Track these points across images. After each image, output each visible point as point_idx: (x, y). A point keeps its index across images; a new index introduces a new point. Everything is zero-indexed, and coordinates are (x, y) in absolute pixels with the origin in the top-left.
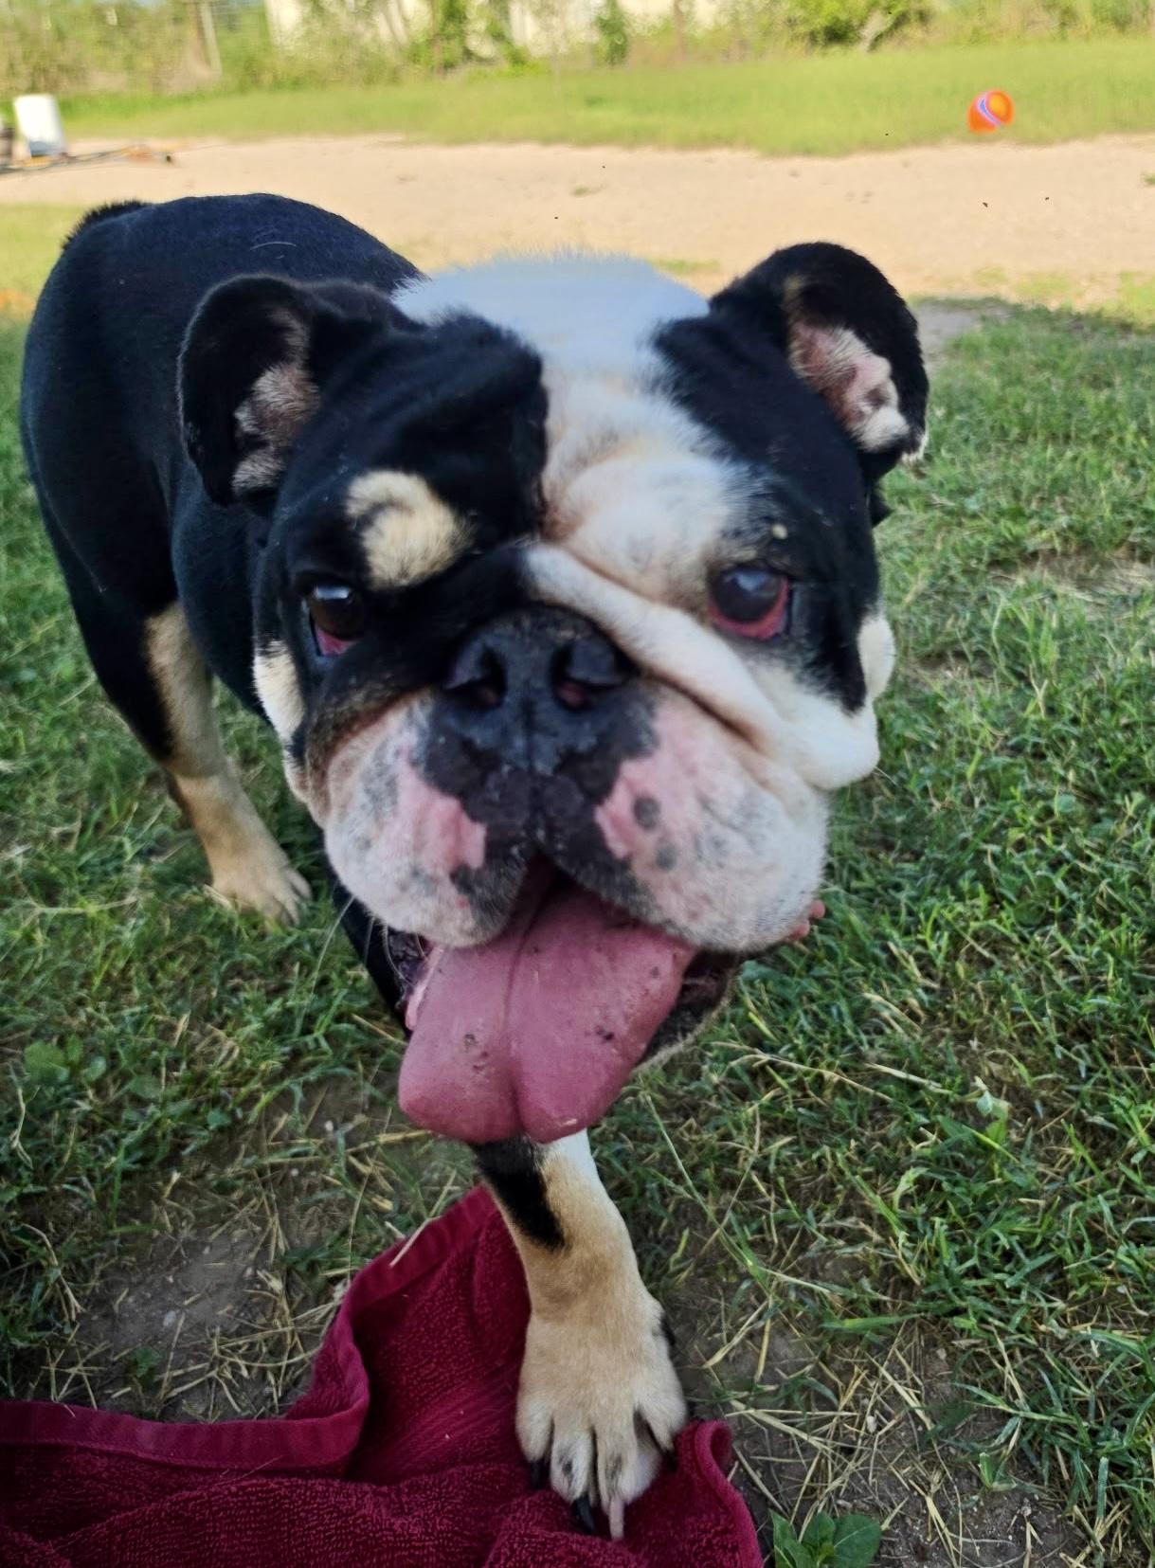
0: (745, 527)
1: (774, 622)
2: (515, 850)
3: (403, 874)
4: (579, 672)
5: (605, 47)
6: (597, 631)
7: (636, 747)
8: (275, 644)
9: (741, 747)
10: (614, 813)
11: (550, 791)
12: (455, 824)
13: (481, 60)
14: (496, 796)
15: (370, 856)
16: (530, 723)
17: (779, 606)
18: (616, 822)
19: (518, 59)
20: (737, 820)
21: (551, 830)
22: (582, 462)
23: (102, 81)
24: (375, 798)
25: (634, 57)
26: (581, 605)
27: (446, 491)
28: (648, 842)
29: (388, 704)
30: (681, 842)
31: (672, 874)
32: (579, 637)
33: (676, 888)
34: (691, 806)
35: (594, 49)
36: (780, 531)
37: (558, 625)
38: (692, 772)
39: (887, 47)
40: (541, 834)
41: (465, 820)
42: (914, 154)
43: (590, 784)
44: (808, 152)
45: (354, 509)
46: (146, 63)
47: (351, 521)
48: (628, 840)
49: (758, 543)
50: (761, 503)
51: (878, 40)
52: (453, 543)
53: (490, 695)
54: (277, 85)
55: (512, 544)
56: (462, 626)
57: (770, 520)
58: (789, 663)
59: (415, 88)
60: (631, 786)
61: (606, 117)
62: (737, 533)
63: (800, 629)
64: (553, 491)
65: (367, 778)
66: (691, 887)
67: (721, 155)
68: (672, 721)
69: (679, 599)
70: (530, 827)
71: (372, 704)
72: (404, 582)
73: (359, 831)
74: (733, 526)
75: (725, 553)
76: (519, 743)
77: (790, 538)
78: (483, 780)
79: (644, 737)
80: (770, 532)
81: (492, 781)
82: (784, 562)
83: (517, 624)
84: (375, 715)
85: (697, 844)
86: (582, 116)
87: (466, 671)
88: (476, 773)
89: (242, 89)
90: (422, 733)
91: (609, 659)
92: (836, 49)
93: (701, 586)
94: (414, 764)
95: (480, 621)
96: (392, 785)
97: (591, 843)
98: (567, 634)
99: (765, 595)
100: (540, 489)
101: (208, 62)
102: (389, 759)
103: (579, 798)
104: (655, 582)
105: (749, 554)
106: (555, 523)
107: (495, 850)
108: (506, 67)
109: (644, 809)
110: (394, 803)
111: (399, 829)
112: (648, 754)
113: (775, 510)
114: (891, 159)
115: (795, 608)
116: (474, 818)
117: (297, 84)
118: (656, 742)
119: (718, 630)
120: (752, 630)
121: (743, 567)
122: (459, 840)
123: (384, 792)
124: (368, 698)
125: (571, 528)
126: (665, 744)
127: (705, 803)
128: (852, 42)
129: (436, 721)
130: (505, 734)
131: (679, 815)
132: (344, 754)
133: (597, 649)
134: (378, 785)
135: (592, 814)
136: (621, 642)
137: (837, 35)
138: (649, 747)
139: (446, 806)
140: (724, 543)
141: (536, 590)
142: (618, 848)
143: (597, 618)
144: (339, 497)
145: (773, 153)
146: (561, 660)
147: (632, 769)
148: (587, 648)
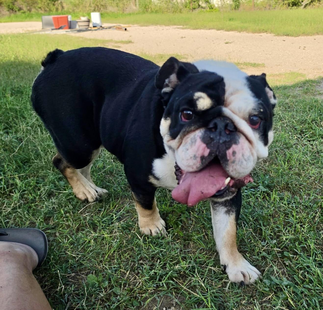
0: (256, 109)
1: (257, 126)
2: (213, 155)
3: (192, 156)
4: (229, 128)
5: (234, 6)
6: (233, 122)
7: (236, 142)
8: (168, 118)
9: (250, 146)
10: (229, 152)
11: (221, 146)
12: (205, 148)
13: (202, 7)
14: (212, 145)
15: (188, 152)
16: (220, 134)
17: (259, 124)
18: (229, 154)
19: (211, 8)
20: (247, 159)
21: (219, 152)
22: (232, 94)
23: (110, 9)
24: (192, 142)
25: (241, 8)
26: (231, 117)
27: (210, 96)
28: (233, 158)
29: (197, 129)
30: (237, 160)
31: (233, 164)
33: (233, 167)
34: (241, 155)
35: (231, 5)
36: (262, 110)
37: (227, 120)
38: (243, 149)
39: (309, 7)
40: (217, 153)
41: (206, 148)
42: (317, 37)
43: (227, 146)
44: (288, 35)
45: (195, 98)
46: (121, 5)
47: (194, 99)
48: (230, 157)
49: (258, 112)
50: (259, 105)
51: (306, 6)
52: (211, 104)
53: (213, 130)
54: (152, 12)
55: (220, 107)
56: (212, 118)
57: (260, 108)
58: (259, 134)
59: (186, 14)
60: (233, 148)
61: (234, 24)
62: (255, 109)
63: (261, 128)
64: (227, 98)
65: (191, 139)
66: (235, 167)
67: (264, 35)
68: (242, 140)
69: (244, 119)
70: (216, 151)
71: (194, 129)
72: (203, 110)
73: (187, 147)
75: (252, 112)
76: (218, 138)
77: (263, 112)
78: (211, 142)
79: (237, 142)
80: (260, 110)
81: (213, 143)
82: (261, 116)
83: (221, 119)
84: (194, 131)
85: (239, 161)
86: (228, 23)
87: (211, 125)
88: (210, 141)
89: (144, 12)
90: (202, 134)
91: (233, 127)
92: (295, 7)
93: (248, 117)
94: (200, 138)
95: (214, 118)
96: (196, 141)
97: (225, 155)
98: (228, 122)
99: (257, 121)
100: (224, 98)
101: (136, 5)
102: (196, 136)
103: (225, 148)
104: (241, 115)
105: (256, 113)
106: (226, 104)
107: (210, 154)
108: (208, 9)
109: (234, 153)
110: (195, 144)
111: (195, 148)
112: (237, 145)
113: (261, 106)
114: (310, 38)
115: (261, 125)
116: (208, 148)
117: (156, 12)
118: (239, 143)
119: (250, 126)
120: (254, 127)
121: (255, 116)
122: (204, 151)
123: (194, 142)
124: (194, 128)
125: (229, 105)
127: (243, 155)
128: (299, 6)
129: (205, 132)
130: (216, 136)
131: (239, 156)
132: (187, 136)
133: (232, 125)
134: (193, 140)
135: (226, 151)
136: (235, 124)
137: (295, 4)
138: (238, 143)
139: (204, 145)
140: (252, 111)
141: (224, 114)
142: (228, 158)
143: (232, 120)
144: (193, 95)
145: (278, 35)
146: (226, 126)
147: (234, 146)
148: (230, 125)
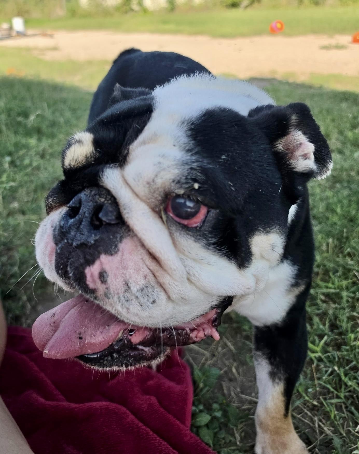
1: (196, 221)
6: (114, 202)
7: (108, 250)
10: (92, 271)
11: (74, 254)
16: (79, 227)
17: (200, 216)
18: (92, 276)
19: (145, 11)
20: (138, 294)
23: (35, 15)
28: (100, 287)
32: (106, 202)
34: (121, 281)
36: (196, 186)
37: (100, 195)
38: (125, 267)
43: (88, 257)
45: (72, 141)
48: (94, 283)
49: (186, 188)
51: (246, 7)
57: (195, 181)
59: (117, 18)
60: (101, 264)
62: (179, 182)
68: (127, 245)
72: (69, 167)
74: (178, 178)
75: (173, 188)
76: (72, 233)
77: (200, 190)
78: (60, 242)
79: (113, 247)
80: (193, 186)
85: (119, 296)
91: (114, 215)
97: (80, 278)
98: (102, 200)
101: (63, 10)
103: (82, 261)
108: (141, 14)
109: (102, 276)
112: (112, 255)
115: (208, 218)
120: (186, 222)
126: (120, 254)
127: (127, 283)
133: (111, 208)
135: (84, 269)
137: (234, 5)
139: (52, 245)
140: (173, 184)
141: (102, 181)
142: (91, 285)
146: (98, 208)
147: (104, 258)
148: (108, 207)
